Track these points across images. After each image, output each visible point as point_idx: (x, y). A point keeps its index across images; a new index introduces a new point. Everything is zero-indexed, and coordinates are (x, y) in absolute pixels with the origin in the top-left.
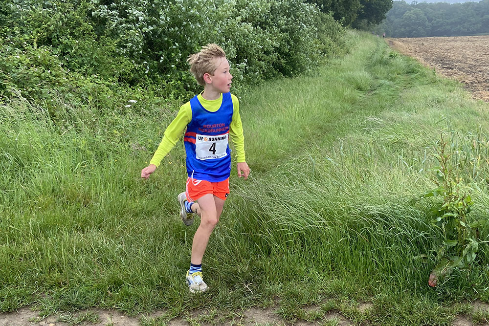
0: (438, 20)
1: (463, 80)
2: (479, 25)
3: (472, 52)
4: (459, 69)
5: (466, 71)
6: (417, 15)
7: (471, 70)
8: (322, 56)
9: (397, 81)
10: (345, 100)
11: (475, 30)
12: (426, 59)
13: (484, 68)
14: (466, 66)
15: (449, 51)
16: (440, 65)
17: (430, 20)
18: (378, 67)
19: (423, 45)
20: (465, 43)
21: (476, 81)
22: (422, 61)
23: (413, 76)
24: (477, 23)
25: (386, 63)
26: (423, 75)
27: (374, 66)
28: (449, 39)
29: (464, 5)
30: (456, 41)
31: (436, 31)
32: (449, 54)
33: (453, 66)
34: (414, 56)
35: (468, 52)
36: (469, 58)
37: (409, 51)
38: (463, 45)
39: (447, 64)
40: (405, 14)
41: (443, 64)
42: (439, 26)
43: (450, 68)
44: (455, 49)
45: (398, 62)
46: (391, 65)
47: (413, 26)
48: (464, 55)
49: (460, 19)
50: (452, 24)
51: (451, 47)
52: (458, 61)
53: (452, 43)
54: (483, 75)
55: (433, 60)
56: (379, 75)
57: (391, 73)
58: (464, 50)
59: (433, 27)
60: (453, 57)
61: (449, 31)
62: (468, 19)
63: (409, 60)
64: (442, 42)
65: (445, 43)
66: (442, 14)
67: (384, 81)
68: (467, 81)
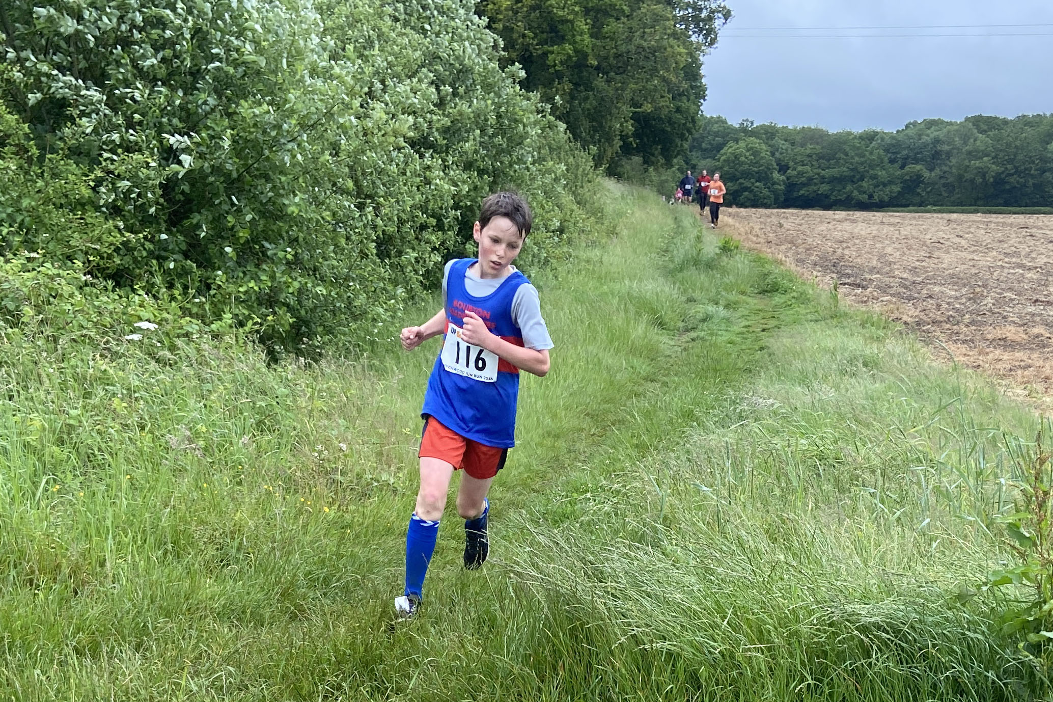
0: (800, 168)
1: (896, 314)
2: (896, 189)
3: (898, 249)
4: (879, 288)
5: (897, 295)
6: (756, 153)
7: (908, 292)
8: (556, 239)
9: (742, 311)
10: (634, 351)
11: (886, 199)
12: (800, 262)
13: (937, 289)
14: (894, 283)
15: (845, 245)
16: (834, 275)
17: (783, 169)
18: (691, 273)
19: (781, 226)
20: (876, 227)
21: (925, 318)
22: (790, 265)
23: (778, 299)
24: (891, 182)
25: (710, 266)
26: (803, 299)
27: (681, 270)
28: (837, 217)
29: (861, 137)
30: (854, 221)
31: (795, 194)
32: (846, 252)
33: (865, 279)
34: (768, 253)
35: (889, 250)
36: (895, 263)
37: (755, 239)
38: (874, 233)
39: (848, 276)
40: (722, 151)
41: (841, 275)
42: (804, 185)
43: (858, 286)
44: (857, 241)
45: (740, 263)
46: (724, 272)
47: (741, 181)
48: (882, 256)
49: (852, 170)
50: (833, 180)
51: (847, 235)
52: (872, 270)
53: (847, 226)
54: (939, 306)
55: (815, 264)
56: (697, 295)
57: (725, 289)
58: (878, 245)
59: (791, 186)
60: (859, 260)
61: (827, 197)
62: (872, 172)
63: (759, 261)
64: (821, 222)
65: (830, 226)
66: (809, 156)
67: (711, 308)
68: (905, 318)
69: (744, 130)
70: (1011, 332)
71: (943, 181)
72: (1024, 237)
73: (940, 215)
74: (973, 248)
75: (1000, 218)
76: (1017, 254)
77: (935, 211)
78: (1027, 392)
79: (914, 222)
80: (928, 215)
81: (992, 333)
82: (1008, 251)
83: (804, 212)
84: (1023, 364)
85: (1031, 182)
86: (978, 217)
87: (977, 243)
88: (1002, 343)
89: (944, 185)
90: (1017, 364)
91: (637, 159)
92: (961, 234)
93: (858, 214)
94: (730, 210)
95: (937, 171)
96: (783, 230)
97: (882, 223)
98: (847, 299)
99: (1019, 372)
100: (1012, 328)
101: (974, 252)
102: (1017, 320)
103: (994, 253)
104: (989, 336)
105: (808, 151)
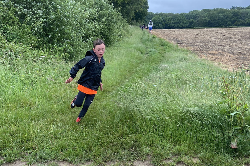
0: (168, 21)
1: (190, 49)
2: (188, 24)
4: (186, 44)
5: (190, 45)
6: (159, 19)
7: (192, 44)
8: (120, 37)
9: (158, 49)
10: (137, 58)
11: (186, 26)
12: (169, 39)
13: (198, 44)
14: (189, 43)
16: (176, 42)
17: (165, 21)
18: (147, 42)
19: (165, 32)
21: (196, 50)
22: (167, 40)
23: (165, 47)
24: (187, 23)
25: (151, 41)
26: (170, 47)
27: (145, 42)
29: (180, 14)
30: (180, 31)
31: (167, 26)
32: (178, 37)
33: (183, 42)
34: (162, 38)
35: (187, 36)
36: (189, 39)
37: (159, 35)
38: (184, 33)
40: (152, 18)
41: (178, 42)
42: (169, 24)
43: (181, 44)
44: (181, 35)
45: (157, 40)
46: (154, 42)
47: (156, 24)
48: (186, 38)
49: (179, 21)
50: (175, 23)
51: (178, 34)
52: (184, 40)
53: (178, 32)
54: (198, 47)
55: (172, 40)
56: (148, 47)
57: (154, 45)
58: (185, 36)
59: (166, 25)
60: (181, 39)
61: (173, 26)
62: (183, 21)
63: (161, 39)
64: (173, 31)
65: (175, 32)
66: (170, 19)
67: (151, 49)
68: (192, 50)
69: (156, 14)
70: (214, 52)
71: (197, 22)
72: (216, 33)
73: (197, 29)
74: (205, 35)
75: (210, 29)
76: (214, 36)
77: (196, 28)
78: (219, 64)
79: (192, 31)
80: (195, 29)
81: (210, 52)
82: (212, 36)
83: (169, 30)
84: (217, 58)
85: (216, 22)
86: (205, 29)
87: (206, 34)
88: (212, 54)
89: (198, 23)
90: (216, 58)
91: (135, 21)
92: (202, 33)
93: (180, 29)
94: (154, 30)
95: (196, 20)
96: (165, 33)
97: (185, 31)
98: (179, 47)
99: (217, 60)
100: (214, 51)
101: (205, 36)
102: (215, 49)
103: (209, 36)
104: (209, 53)
105: (170, 18)
